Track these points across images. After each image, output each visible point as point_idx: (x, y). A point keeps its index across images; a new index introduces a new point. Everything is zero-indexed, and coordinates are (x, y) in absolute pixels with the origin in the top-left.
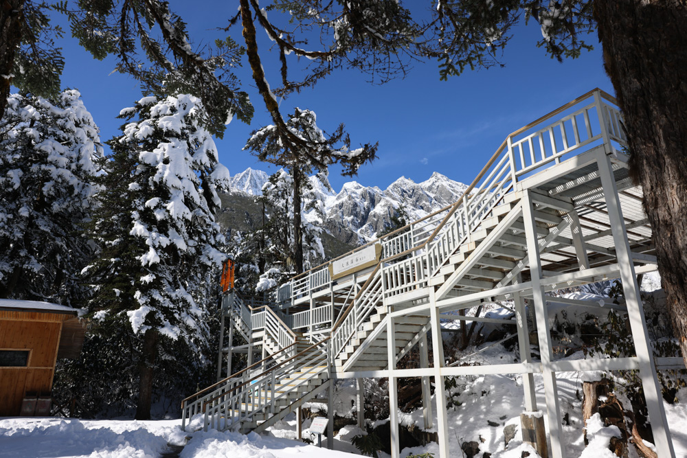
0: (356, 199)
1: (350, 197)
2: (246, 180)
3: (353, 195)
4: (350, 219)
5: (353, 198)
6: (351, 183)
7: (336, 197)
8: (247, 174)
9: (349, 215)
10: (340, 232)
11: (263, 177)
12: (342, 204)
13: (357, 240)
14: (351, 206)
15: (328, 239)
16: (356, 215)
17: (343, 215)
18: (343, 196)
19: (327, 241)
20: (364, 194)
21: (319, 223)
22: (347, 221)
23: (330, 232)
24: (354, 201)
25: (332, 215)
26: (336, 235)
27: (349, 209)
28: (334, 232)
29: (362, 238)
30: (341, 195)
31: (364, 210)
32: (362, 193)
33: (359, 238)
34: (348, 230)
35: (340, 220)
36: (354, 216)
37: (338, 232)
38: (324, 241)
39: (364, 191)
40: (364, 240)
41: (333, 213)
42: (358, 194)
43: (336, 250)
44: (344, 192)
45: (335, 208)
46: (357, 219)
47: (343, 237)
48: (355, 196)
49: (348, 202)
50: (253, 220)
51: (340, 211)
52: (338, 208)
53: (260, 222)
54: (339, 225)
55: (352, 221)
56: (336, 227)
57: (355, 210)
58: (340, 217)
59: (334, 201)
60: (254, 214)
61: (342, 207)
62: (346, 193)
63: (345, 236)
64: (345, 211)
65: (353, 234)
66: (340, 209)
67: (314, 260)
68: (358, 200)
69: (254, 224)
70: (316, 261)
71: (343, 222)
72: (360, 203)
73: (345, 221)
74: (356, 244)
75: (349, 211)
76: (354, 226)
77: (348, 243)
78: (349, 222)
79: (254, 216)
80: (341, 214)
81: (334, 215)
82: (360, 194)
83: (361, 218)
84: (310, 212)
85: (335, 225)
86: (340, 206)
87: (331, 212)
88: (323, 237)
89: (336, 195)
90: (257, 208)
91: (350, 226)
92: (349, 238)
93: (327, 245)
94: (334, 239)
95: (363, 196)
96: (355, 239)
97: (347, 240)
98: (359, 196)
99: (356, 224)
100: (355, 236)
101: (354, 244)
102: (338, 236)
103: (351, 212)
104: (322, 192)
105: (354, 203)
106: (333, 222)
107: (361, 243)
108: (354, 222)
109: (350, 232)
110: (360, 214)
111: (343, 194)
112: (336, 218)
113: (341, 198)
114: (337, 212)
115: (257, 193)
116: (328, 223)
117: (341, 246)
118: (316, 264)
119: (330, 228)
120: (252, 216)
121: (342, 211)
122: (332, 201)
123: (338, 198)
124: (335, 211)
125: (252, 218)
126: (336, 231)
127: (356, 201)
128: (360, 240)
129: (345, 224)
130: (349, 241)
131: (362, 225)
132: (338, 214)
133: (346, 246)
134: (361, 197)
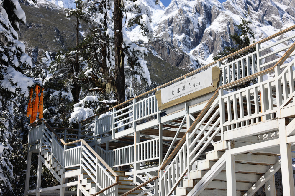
0: (188, 13)
1: (182, 12)
3: (185, 9)
4: (181, 37)
5: (185, 12)
7: (164, 11)
9: (180, 33)
10: (169, 53)
12: (172, 19)
13: (189, 63)
14: (182, 22)
15: (155, 62)
16: (188, 33)
17: (172, 33)
18: (172, 9)
19: (153, 64)
20: (198, 7)
21: (144, 43)
22: (178, 40)
23: (157, 54)
24: (186, 15)
25: (160, 33)
26: (164, 57)
27: (180, 26)
28: (161, 53)
29: (195, 61)
30: (170, 9)
31: (197, 27)
32: (196, 6)
33: (191, 60)
34: (179, 51)
35: (169, 40)
36: (186, 35)
37: (166, 54)
38: (150, 64)
39: (199, 3)
40: (197, 63)
41: (161, 31)
42: (191, 8)
43: (164, 74)
44: (174, 5)
45: (163, 24)
46: (189, 38)
47: (172, 60)
48: (187, 10)
49: (179, 17)
50: (64, 38)
51: (170, 28)
52: (166, 24)
53: (73, 40)
54: (168, 45)
55: (183, 40)
56: (164, 48)
57: (187, 27)
58: (169, 36)
59: (162, 16)
60: (65, 31)
61: (171, 24)
62: (176, 6)
63: (175, 58)
64: (175, 29)
65: (185, 56)
66: (170, 26)
67: (138, 86)
68: (191, 15)
69: (66, 43)
70: (141, 87)
71: (173, 42)
72: (193, 18)
73: (175, 40)
74: (188, 68)
75: (179, 29)
76: (185, 47)
77: (179, 67)
78: (179, 42)
79: (66, 33)
80: (170, 32)
81: (162, 33)
82: (194, 7)
83: (194, 37)
84: (133, 28)
85: (163, 45)
86: (169, 22)
87: (158, 30)
88: (149, 59)
89: (165, 8)
90: (70, 24)
91: (181, 46)
92: (180, 61)
93: (153, 69)
94: (161, 62)
95: (198, 10)
96: (187, 61)
97: (177, 63)
98: (192, 10)
99: (188, 44)
100: (186, 58)
101: (185, 68)
102: (166, 59)
103: (183, 29)
104: (148, 4)
105: (187, 19)
106: (160, 41)
107: (194, 67)
108: (186, 42)
109: (181, 54)
110: (193, 32)
111: (172, 7)
112: (164, 36)
113: (171, 12)
114: (165, 29)
115: (69, 6)
116: (154, 43)
117: (170, 71)
118: (141, 91)
119: (157, 49)
120: (64, 33)
121: (172, 28)
122: (159, 16)
123: (167, 13)
124: (163, 28)
125: (63, 36)
126: (164, 52)
127: (189, 15)
128: (192, 64)
129: (175, 43)
130: (180, 64)
131: (195, 45)
132: (166, 31)
133: (176, 70)
134: (195, 11)
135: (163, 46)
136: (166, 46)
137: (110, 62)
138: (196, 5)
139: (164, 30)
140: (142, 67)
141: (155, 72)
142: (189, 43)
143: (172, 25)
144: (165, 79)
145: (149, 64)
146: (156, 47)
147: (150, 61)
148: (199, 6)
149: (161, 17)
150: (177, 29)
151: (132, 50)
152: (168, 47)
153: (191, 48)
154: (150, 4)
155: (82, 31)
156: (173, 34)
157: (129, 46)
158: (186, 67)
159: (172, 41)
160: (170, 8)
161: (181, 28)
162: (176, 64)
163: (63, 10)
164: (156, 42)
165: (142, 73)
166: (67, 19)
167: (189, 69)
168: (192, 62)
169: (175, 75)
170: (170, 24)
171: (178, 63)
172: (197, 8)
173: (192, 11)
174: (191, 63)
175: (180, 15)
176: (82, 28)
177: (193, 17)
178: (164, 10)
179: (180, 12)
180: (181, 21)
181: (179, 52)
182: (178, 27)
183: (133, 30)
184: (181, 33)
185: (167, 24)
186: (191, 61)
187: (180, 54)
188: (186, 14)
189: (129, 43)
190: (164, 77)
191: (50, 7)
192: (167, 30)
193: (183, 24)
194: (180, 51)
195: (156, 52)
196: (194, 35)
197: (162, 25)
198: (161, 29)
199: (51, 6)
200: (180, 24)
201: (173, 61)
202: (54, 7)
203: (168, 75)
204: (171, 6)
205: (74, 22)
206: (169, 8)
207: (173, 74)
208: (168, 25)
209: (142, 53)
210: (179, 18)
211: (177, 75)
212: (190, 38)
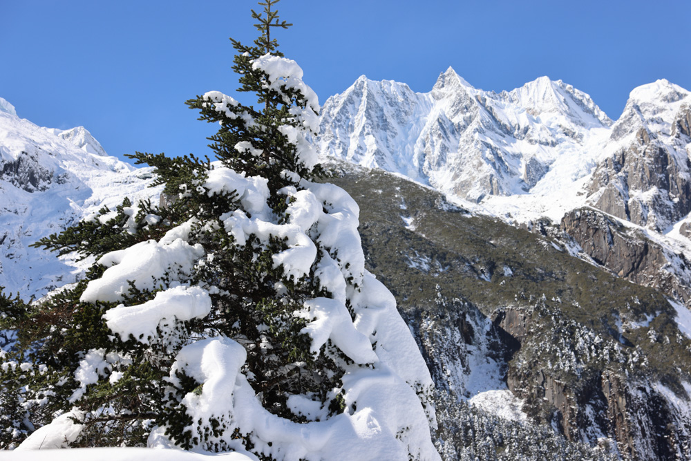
0: (661, 138)
1: (645, 136)
2: (356, 111)
3: (653, 128)
4: (648, 195)
5: (653, 136)
6: (652, 87)
7: (610, 131)
8: (358, 94)
9: (645, 186)
10: (611, 242)
11: (400, 99)
12: (623, 156)
13: (661, 261)
14: (647, 160)
15: (573, 270)
16: (664, 185)
17: (627, 186)
18: (629, 126)
19: (570, 277)
20: (684, 120)
21: (553, 223)
22: (641, 202)
23: (580, 249)
24: (655, 144)
25: (597, 190)
26: (602, 252)
27: (643, 169)
28: (594, 245)
29: (676, 255)
30: (624, 125)
31: (687, 168)
32: (679, 119)
33: (666, 255)
34: (634, 236)
35: (619, 203)
36: (659, 188)
37: (605, 245)
38: (563, 278)
39: (684, 111)
40: (682, 262)
41: (599, 185)
42: (668, 124)
43: (595, 300)
44: (633, 115)
45: (603, 169)
46: (669, 197)
47: (621, 257)
48: (658, 130)
49: (639, 149)
50: (369, 238)
51: (619, 177)
52: (610, 168)
53: (388, 242)
54: (608, 223)
55: (654, 202)
56: (600, 232)
57: (661, 171)
58: (620, 195)
59: (605, 144)
60: (370, 223)
61: (623, 166)
62: (638, 116)
63: (626, 253)
64: (632, 177)
65: (649, 248)
66: (619, 170)
67: (532, 333)
68: (667, 142)
69: (374, 250)
70: (540, 335)
71: (629, 208)
72: (675, 147)
73: (634, 202)
74: (659, 273)
75: (642, 175)
76: (660, 216)
77: (638, 273)
78: (644, 207)
79: (371, 227)
80: (620, 186)
81: (602, 189)
82: (674, 123)
83: (681, 191)
84: (540, 179)
85: (597, 225)
86: (616, 163)
87: (592, 182)
88: (559, 266)
89: (612, 124)
90: (380, 204)
91: (650, 216)
92: (639, 259)
93: (570, 289)
94: (588, 269)
95: (684, 127)
96: (656, 259)
97: (633, 264)
98: (670, 128)
99: (668, 210)
100: (654, 252)
101: (653, 274)
102: (607, 256)
103: (651, 176)
104: (570, 120)
105: (658, 151)
106: (589, 217)
107: (675, 270)
108: (660, 206)
109: (641, 242)
110: (676, 181)
111: (629, 120)
112: (606, 196)
113: (625, 132)
114: (608, 180)
115: (390, 143)
116: (575, 222)
117: (609, 289)
118: (540, 344)
119: (583, 235)
120: (367, 227)
121: (624, 175)
122: (599, 144)
123: (618, 134)
124: (602, 176)
125: (366, 234)
126: (599, 241)
127: (664, 142)
128: (669, 263)
129: (634, 211)
130: (640, 266)
131: (686, 210)
132: (611, 185)
133: (624, 287)
134: (677, 130)
135: (597, 227)
136: (604, 226)
138: (679, 117)
139: (606, 181)
141: (574, 296)
142: (670, 208)
143: (624, 169)
144: (598, 309)
145: (561, 277)
146: (581, 231)
147: (561, 269)
148: (685, 117)
149: (602, 145)
150: (636, 177)
152: (607, 229)
153: (675, 217)
154: (574, 119)
155: (408, 217)
156: (628, 190)
158: (656, 273)
159: (627, 206)
160: (625, 122)
161: (648, 173)
162: (631, 267)
163: (367, 173)
164: (579, 219)
166: (375, 193)
167: (663, 277)
168: (670, 259)
169: (620, 298)
170: (619, 166)
171: (635, 264)
172: (681, 123)
173: (669, 131)
174: (667, 262)
175: (643, 144)
176: (408, 208)
177: (672, 146)
178: (609, 127)
179: (642, 138)
180: (645, 158)
181: (636, 239)
182: (640, 171)
183: (538, 182)
184: (647, 185)
185: (613, 167)
186: (667, 258)
187: (639, 242)
188: (656, 140)
190: (595, 306)
191: (339, 171)
192: (612, 181)
193: (649, 164)
194: (637, 235)
195: (578, 246)
196: (680, 188)
197: (600, 172)
198: (600, 180)
199: (341, 168)
200: (643, 165)
201: (623, 260)
202: (347, 170)
203: (604, 300)
204: (626, 117)
205: (389, 198)
206: (621, 124)
207: (616, 297)
208: (614, 169)
210: (640, 151)
211: (625, 298)
212: (670, 194)
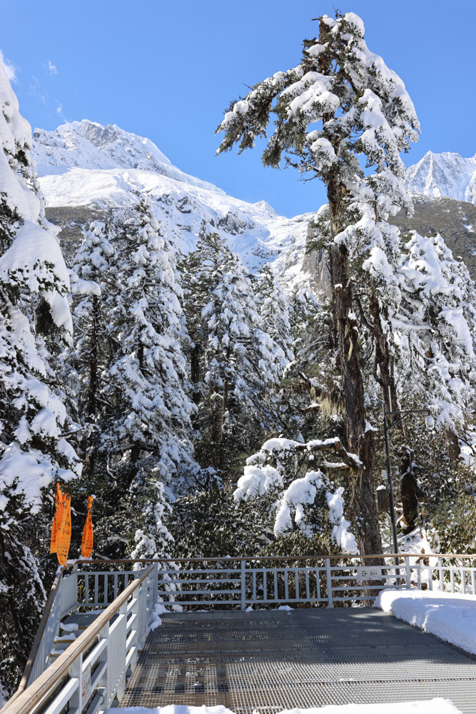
2: (427, 174)
8: (427, 163)
11: (454, 163)
137: (389, 323)
140: (450, 325)
151: (428, 295)
155: (468, 225)
157: (422, 287)
163: (439, 201)
165: (453, 336)
166: (445, 212)
176: (468, 220)
189: (421, 282)
205: (455, 214)
209: (448, 297)
